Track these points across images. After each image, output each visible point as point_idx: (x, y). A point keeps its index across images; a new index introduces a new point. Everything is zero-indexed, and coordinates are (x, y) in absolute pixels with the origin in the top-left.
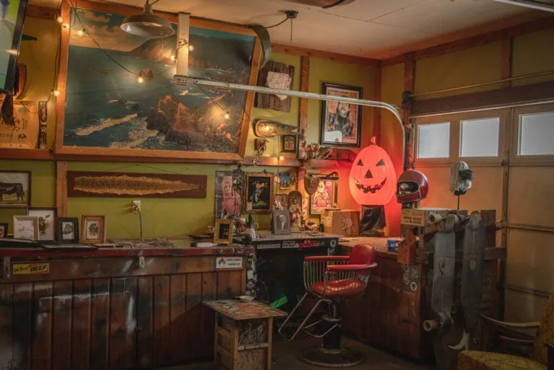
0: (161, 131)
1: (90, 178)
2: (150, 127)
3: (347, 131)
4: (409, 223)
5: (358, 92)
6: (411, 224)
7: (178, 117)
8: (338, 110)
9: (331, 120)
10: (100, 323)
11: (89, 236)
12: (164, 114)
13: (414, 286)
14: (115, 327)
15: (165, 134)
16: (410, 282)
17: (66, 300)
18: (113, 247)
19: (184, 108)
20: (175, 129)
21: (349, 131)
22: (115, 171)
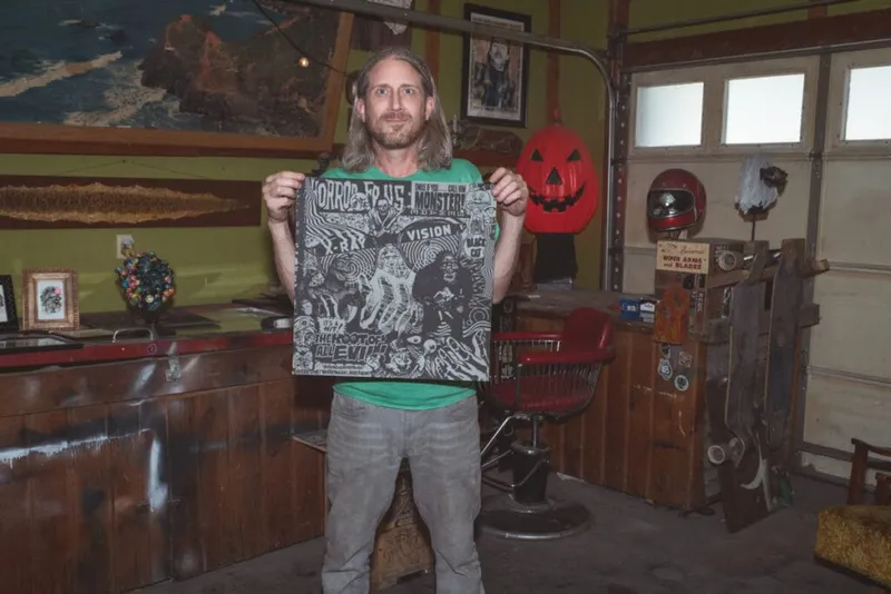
0: (171, 91)
1: (24, 188)
2: (149, 82)
3: (505, 98)
4: (673, 268)
5: (522, 24)
6: (680, 270)
7: (205, 61)
8: (489, 58)
9: (479, 77)
10: (94, 501)
11: (42, 316)
12: (177, 54)
13: (682, 382)
14: (123, 504)
15: (181, 96)
16: (674, 376)
17: (14, 459)
18: (111, 337)
19: (217, 42)
20: (199, 86)
21: (508, 97)
22: (75, 174)
